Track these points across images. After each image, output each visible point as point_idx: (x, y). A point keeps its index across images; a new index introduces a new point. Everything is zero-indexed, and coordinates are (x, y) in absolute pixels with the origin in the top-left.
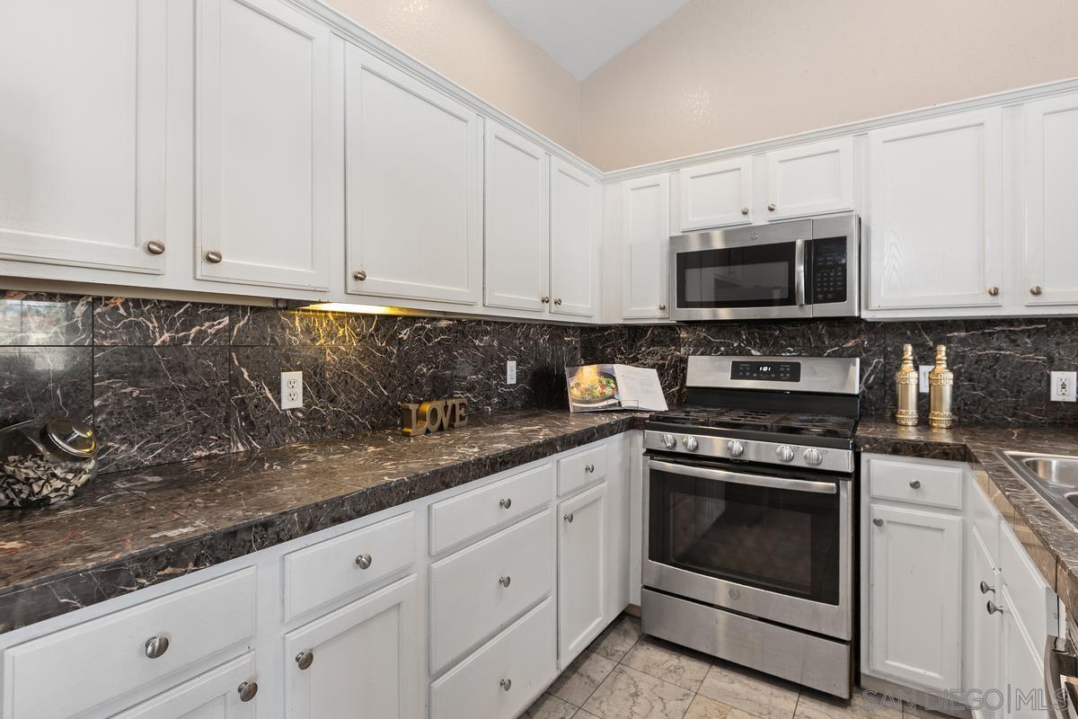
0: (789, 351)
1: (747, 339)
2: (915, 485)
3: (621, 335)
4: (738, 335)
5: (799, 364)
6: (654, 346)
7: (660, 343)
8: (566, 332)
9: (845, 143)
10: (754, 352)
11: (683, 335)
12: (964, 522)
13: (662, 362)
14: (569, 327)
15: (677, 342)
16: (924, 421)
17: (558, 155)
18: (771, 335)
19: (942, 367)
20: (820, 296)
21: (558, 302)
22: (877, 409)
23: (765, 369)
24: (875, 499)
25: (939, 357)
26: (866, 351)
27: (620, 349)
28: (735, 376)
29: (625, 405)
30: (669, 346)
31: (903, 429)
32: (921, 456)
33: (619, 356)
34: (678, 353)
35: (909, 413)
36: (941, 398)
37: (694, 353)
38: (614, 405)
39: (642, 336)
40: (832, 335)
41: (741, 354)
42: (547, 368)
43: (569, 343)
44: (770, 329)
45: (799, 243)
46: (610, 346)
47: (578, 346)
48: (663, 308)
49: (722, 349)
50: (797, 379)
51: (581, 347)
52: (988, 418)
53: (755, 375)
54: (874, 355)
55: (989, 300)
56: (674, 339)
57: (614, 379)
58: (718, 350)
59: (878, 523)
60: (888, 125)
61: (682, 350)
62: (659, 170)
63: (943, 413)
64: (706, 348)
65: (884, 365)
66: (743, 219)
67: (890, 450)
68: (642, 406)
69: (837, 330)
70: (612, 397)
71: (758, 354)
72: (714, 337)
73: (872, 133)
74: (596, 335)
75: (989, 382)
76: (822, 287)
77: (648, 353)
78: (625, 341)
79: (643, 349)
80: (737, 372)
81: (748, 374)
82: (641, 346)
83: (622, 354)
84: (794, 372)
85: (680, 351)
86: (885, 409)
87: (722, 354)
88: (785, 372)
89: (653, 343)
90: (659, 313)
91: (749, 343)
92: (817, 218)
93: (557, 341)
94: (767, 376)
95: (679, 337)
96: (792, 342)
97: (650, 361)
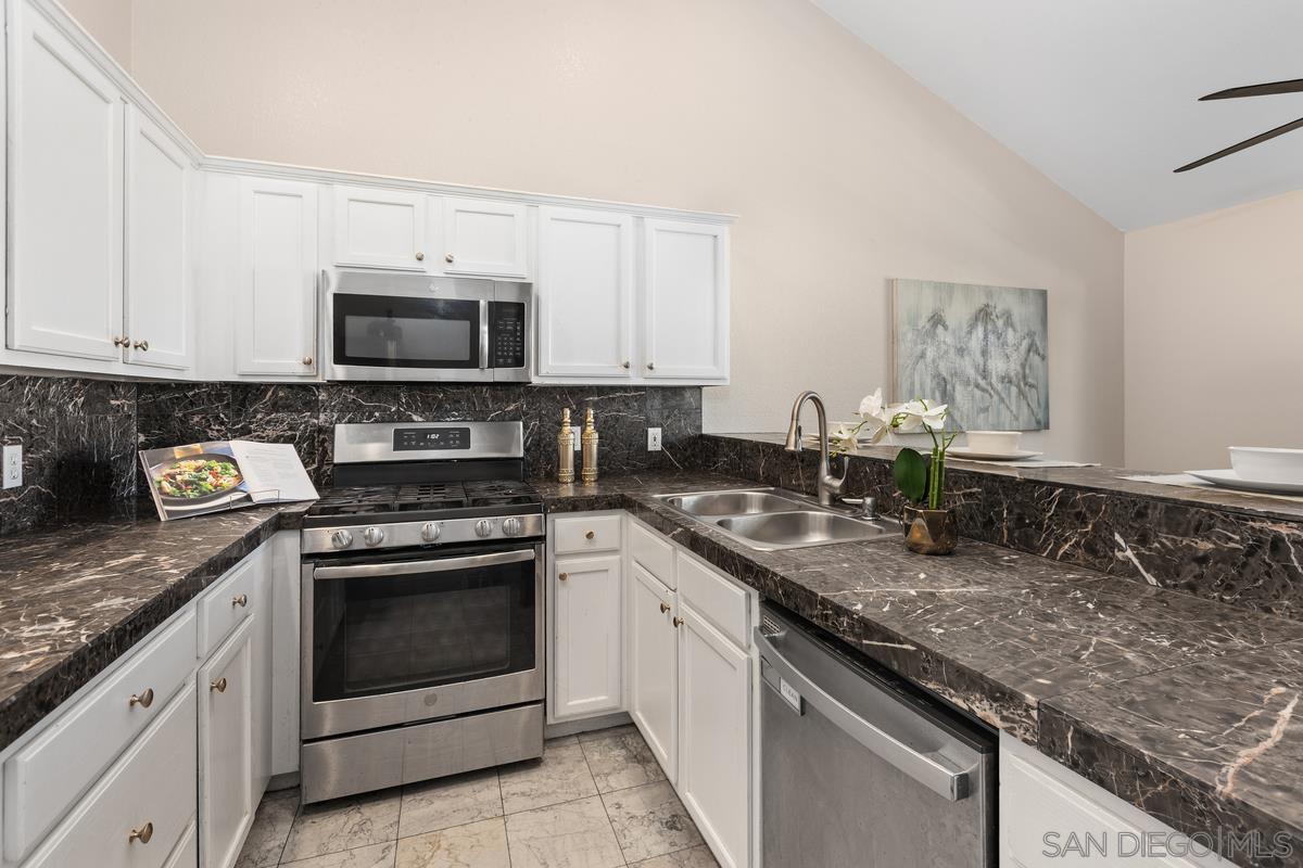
0: (454, 416)
1: (407, 403)
2: (590, 536)
3: (220, 397)
4: (397, 398)
5: (468, 429)
6: (277, 412)
7: (288, 408)
8: (113, 389)
9: (519, 209)
10: (415, 417)
11: (323, 396)
12: (621, 560)
13: (290, 433)
14: (118, 384)
15: (313, 406)
16: (579, 478)
17: (138, 105)
18: (435, 398)
19: (590, 429)
20: (501, 360)
21: (144, 347)
22: (534, 470)
23: (433, 436)
24: (558, 556)
25: (589, 419)
26: (525, 414)
27: (218, 417)
28: (397, 447)
29: (257, 499)
30: (301, 412)
31: (565, 486)
32: (593, 509)
33: (217, 427)
34: (316, 421)
35: (568, 471)
36: (591, 456)
37: (339, 420)
38: (240, 500)
39: (257, 398)
40: (495, 399)
41: (400, 420)
42: (80, 453)
43: (118, 409)
44: (434, 391)
45: (483, 304)
46: (198, 413)
47: (133, 413)
48: (309, 363)
49: (377, 414)
50: (467, 446)
51: (138, 415)
52: (611, 468)
53: (422, 444)
54: (531, 418)
55: (622, 371)
56: (309, 402)
57: (234, 462)
58: (371, 415)
59: (562, 577)
60: (557, 204)
61: (322, 416)
62: (300, 176)
63: (591, 469)
64: (355, 414)
65: (539, 428)
66: (417, 265)
67: (570, 508)
68: (285, 496)
69: (500, 393)
70: (234, 490)
71: (420, 419)
72: (365, 401)
73: (542, 207)
74: (171, 395)
75: (612, 440)
76: (503, 351)
77: (268, 423)
78: (228, 405)
79: (259, 416)
80: (400, 442)
81: (414, 443)
82: (256, 412)
83: (222, 423)
84: (463, 439)
85: (318, 418)
86: (539, 469)
87: (376, 421)
88: (454, 439)
89: (275, 406)
90: (301, 369)
91: (409, 407)
92: (500, 279)
93: (99, 405)
94: (436, 445)
95: (317, 400)
96: (457, 405)
97: (270, 433)
